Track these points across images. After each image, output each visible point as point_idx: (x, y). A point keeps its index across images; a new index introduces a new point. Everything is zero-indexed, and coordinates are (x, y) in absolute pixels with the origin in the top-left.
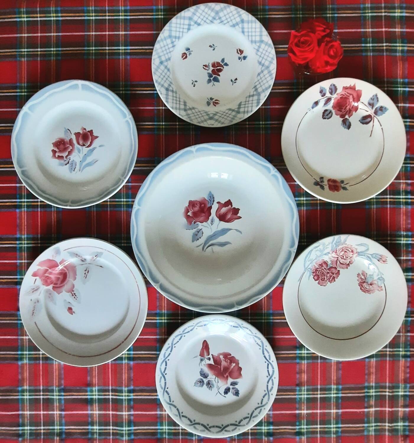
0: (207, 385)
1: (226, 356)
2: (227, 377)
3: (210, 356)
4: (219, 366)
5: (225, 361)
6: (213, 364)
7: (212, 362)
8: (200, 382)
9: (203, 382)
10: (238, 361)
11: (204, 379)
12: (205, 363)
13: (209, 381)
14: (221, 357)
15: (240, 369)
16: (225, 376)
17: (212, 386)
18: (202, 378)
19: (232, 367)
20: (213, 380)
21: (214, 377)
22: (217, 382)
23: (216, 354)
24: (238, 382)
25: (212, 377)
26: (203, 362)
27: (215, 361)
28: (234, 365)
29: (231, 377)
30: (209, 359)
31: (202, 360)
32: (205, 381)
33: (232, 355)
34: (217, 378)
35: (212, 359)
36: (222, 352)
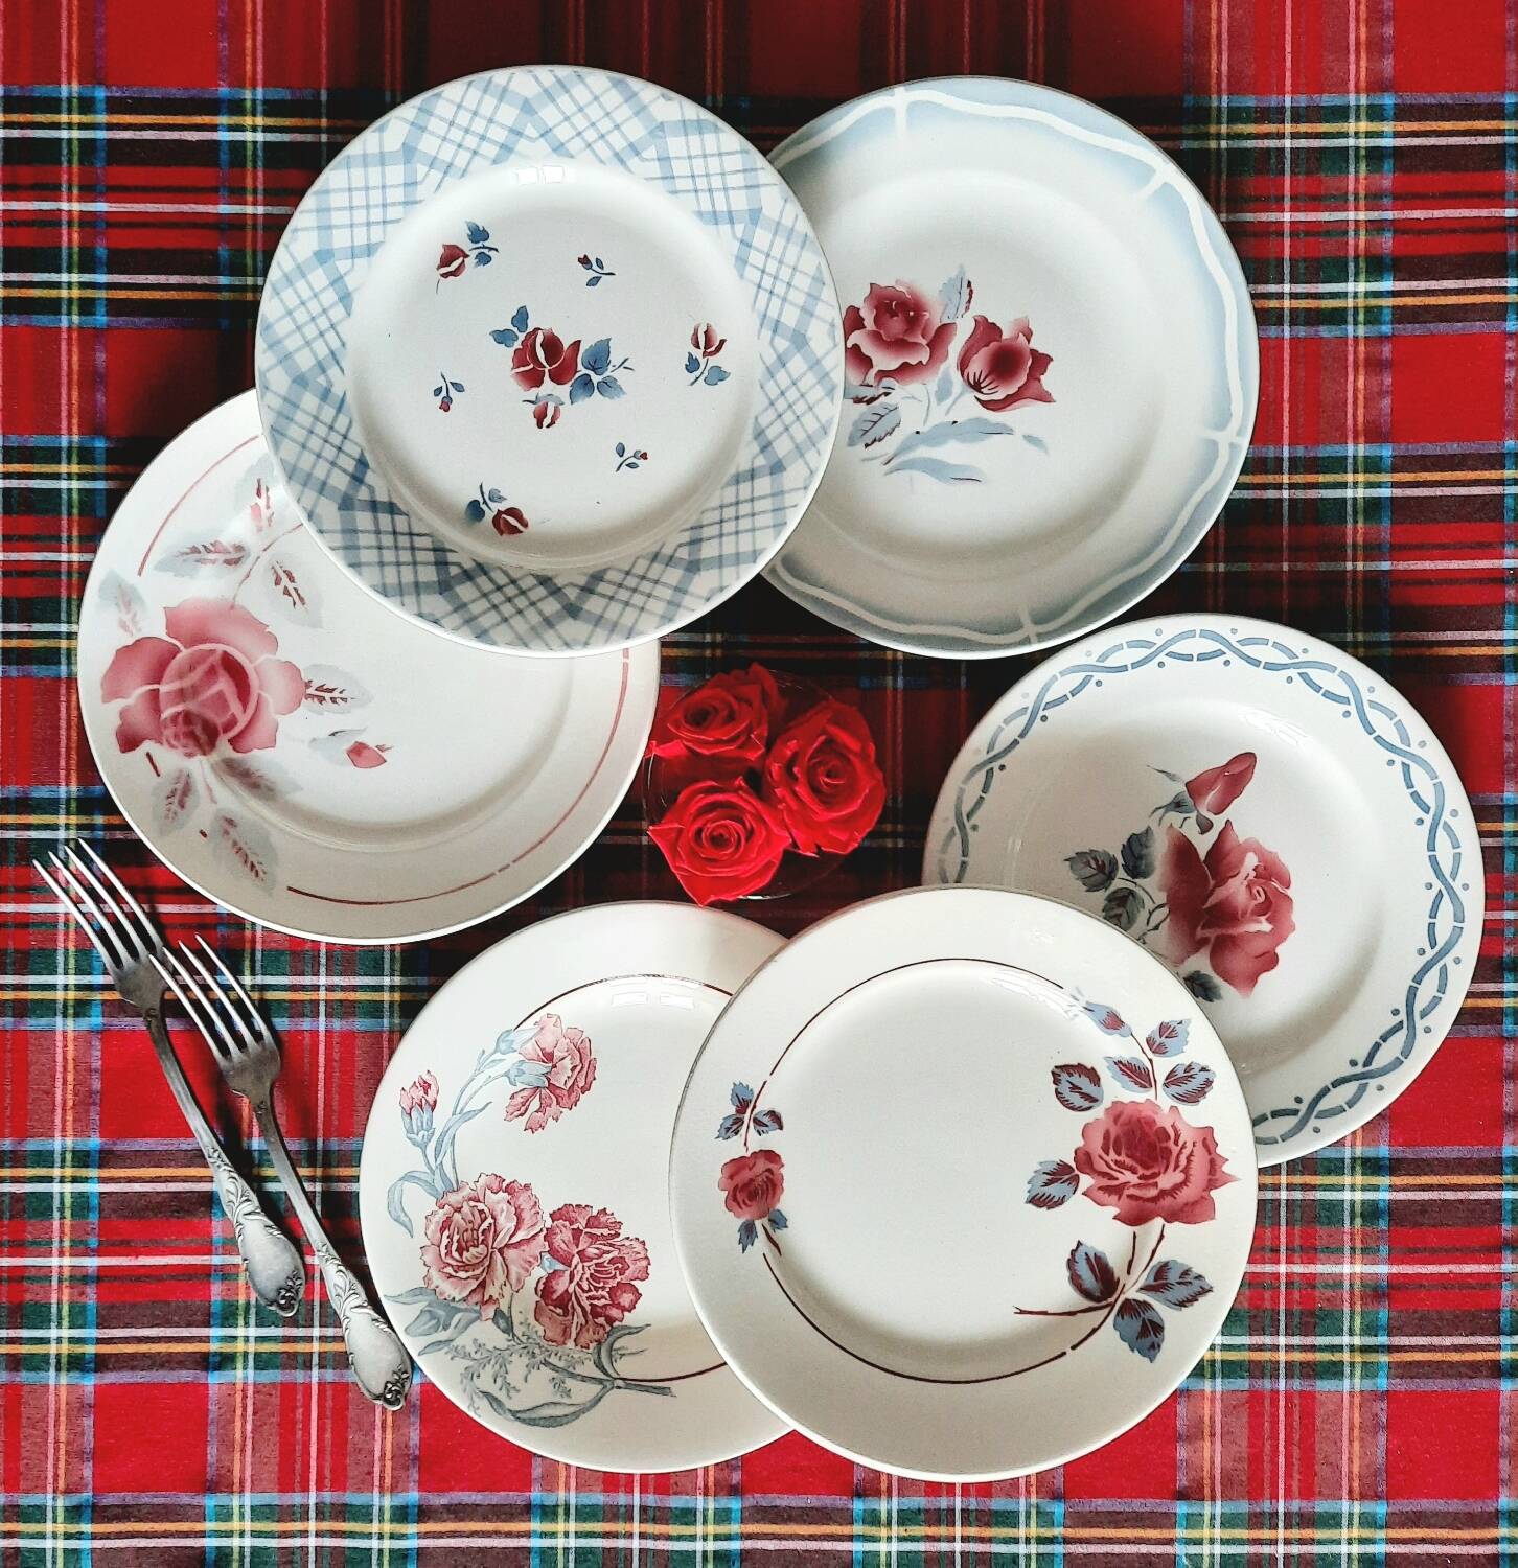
0: (1110, 899)
1: (1271, 874)
2: (1204, 942)
3: (1219, 822)
4: (1212, 883)
5: (1249, 887)
6: (1202, 855)
7: (1203, 844)
8: (1101, 868)
9: (1111, 877)
10: (1293, 928)
11: (1121, 873)
12: (1176, 826)
13: (1132, 892)
14: (1251, 861)
15: (1269, 961)
16: (1200, 933)
17: (1124, 919)
18: (1120, 861)
19: (1253, 928)
20: (1149, 905)
21: (1161, 897)
22: (1153, 924)
23: (1242, 833)
24: (1219, 997)
25: (1153, 889)
26: (1175, 818)
27: (1217, 849)
28: (1266, 927)
29: (1213, 956)
30: (1205, 827)
31: (1177, 805)
32: (1121, 881)
33: (1289, 892)
34: (1165, 910)
35: (1212, 836)
36: (1270, 845)
